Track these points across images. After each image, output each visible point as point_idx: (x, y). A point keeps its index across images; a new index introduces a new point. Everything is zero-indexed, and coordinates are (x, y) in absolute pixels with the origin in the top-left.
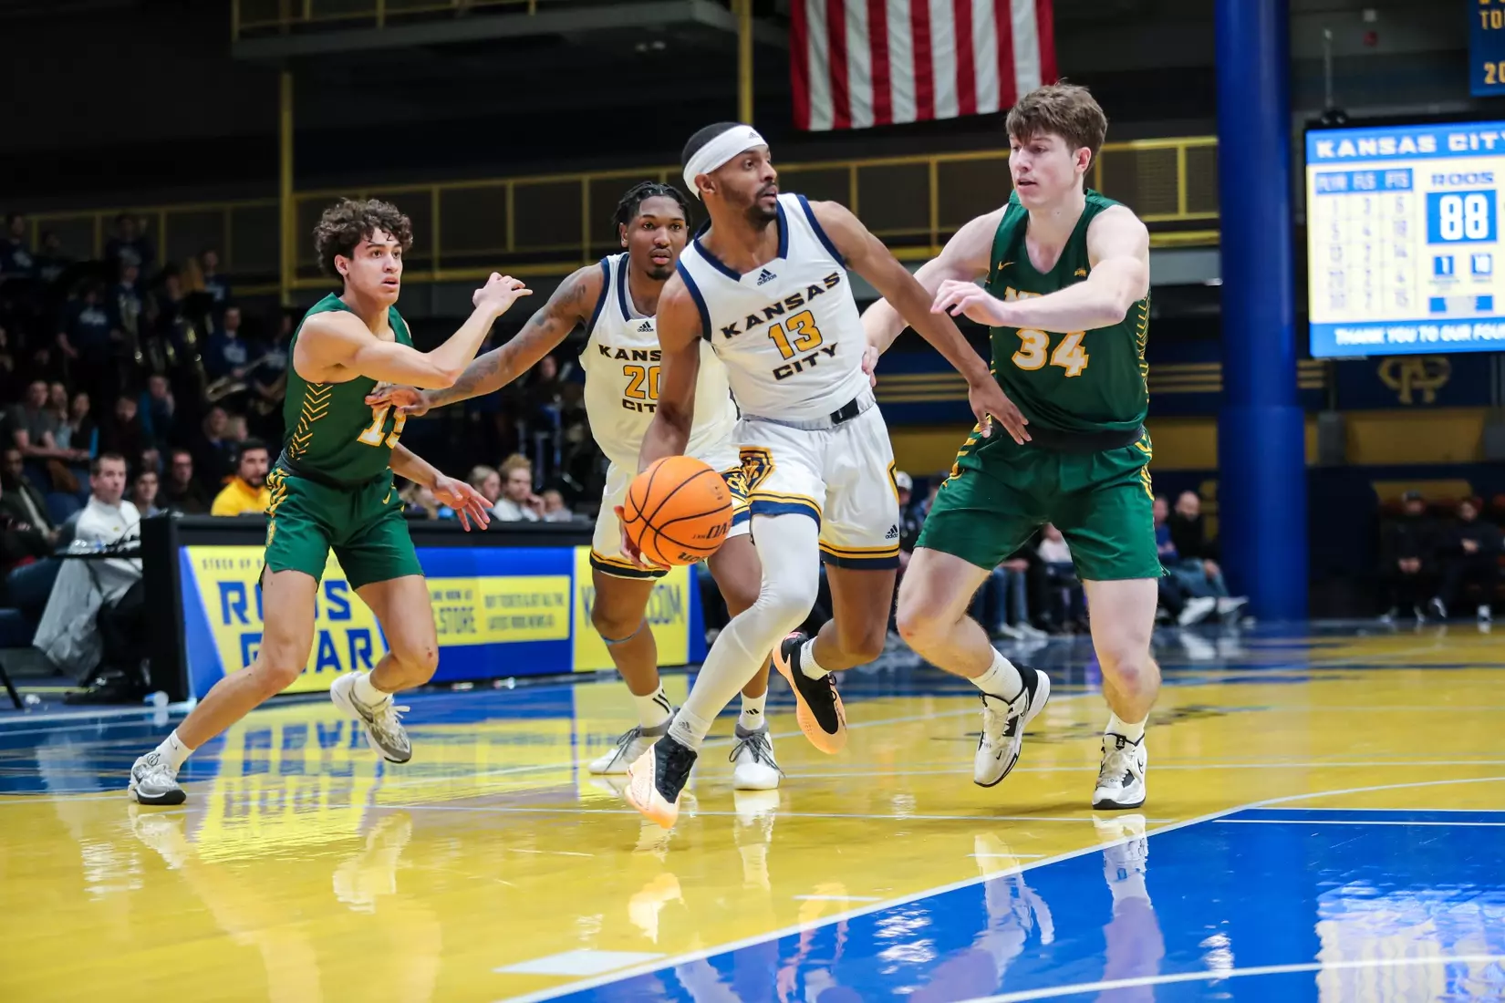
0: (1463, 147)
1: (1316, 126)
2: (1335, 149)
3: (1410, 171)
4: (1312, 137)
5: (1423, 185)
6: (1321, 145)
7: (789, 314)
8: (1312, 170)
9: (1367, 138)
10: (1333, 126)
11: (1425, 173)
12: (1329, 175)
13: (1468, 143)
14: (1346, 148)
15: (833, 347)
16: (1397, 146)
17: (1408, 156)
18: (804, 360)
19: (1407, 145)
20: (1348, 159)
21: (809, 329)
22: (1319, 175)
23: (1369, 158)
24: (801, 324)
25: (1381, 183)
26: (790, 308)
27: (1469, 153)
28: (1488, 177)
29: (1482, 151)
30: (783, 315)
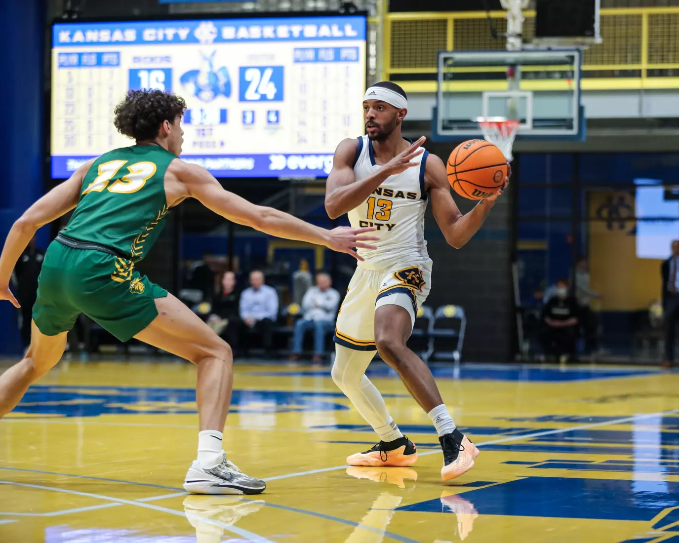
0: (152, 38)
1: (61, 21)
2: (71, 36)
3: (118, 54)
4: (56, 27)
5: (127, 63)
6: (62, 34)
7: (382, 197)
8: (56, 51)
9: (93, 30)
10: (70, 21)
11: (129, 56)
12: (68, 54)
13: (156, 35)
14: (78, 37)
15: (393, 225)
16: (111, 35)
17: (117, 43)
18: (376, 224)
19: (118, 36)
20: (78, 44)
21: (386, 211)
22: (60, 54)
23: (92, 43)
24: (385, 206)
25: (99, 61)
26: (384, 195)
27: (156, 42)
28: (167, 59)
29: (165, 41)
30: (379, 196)
